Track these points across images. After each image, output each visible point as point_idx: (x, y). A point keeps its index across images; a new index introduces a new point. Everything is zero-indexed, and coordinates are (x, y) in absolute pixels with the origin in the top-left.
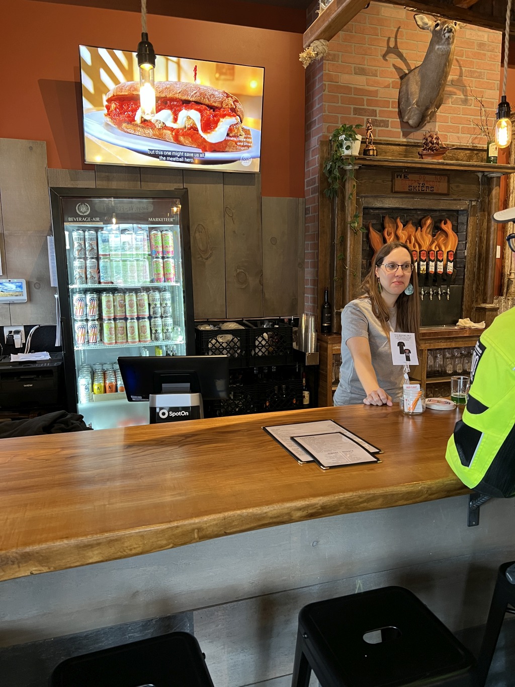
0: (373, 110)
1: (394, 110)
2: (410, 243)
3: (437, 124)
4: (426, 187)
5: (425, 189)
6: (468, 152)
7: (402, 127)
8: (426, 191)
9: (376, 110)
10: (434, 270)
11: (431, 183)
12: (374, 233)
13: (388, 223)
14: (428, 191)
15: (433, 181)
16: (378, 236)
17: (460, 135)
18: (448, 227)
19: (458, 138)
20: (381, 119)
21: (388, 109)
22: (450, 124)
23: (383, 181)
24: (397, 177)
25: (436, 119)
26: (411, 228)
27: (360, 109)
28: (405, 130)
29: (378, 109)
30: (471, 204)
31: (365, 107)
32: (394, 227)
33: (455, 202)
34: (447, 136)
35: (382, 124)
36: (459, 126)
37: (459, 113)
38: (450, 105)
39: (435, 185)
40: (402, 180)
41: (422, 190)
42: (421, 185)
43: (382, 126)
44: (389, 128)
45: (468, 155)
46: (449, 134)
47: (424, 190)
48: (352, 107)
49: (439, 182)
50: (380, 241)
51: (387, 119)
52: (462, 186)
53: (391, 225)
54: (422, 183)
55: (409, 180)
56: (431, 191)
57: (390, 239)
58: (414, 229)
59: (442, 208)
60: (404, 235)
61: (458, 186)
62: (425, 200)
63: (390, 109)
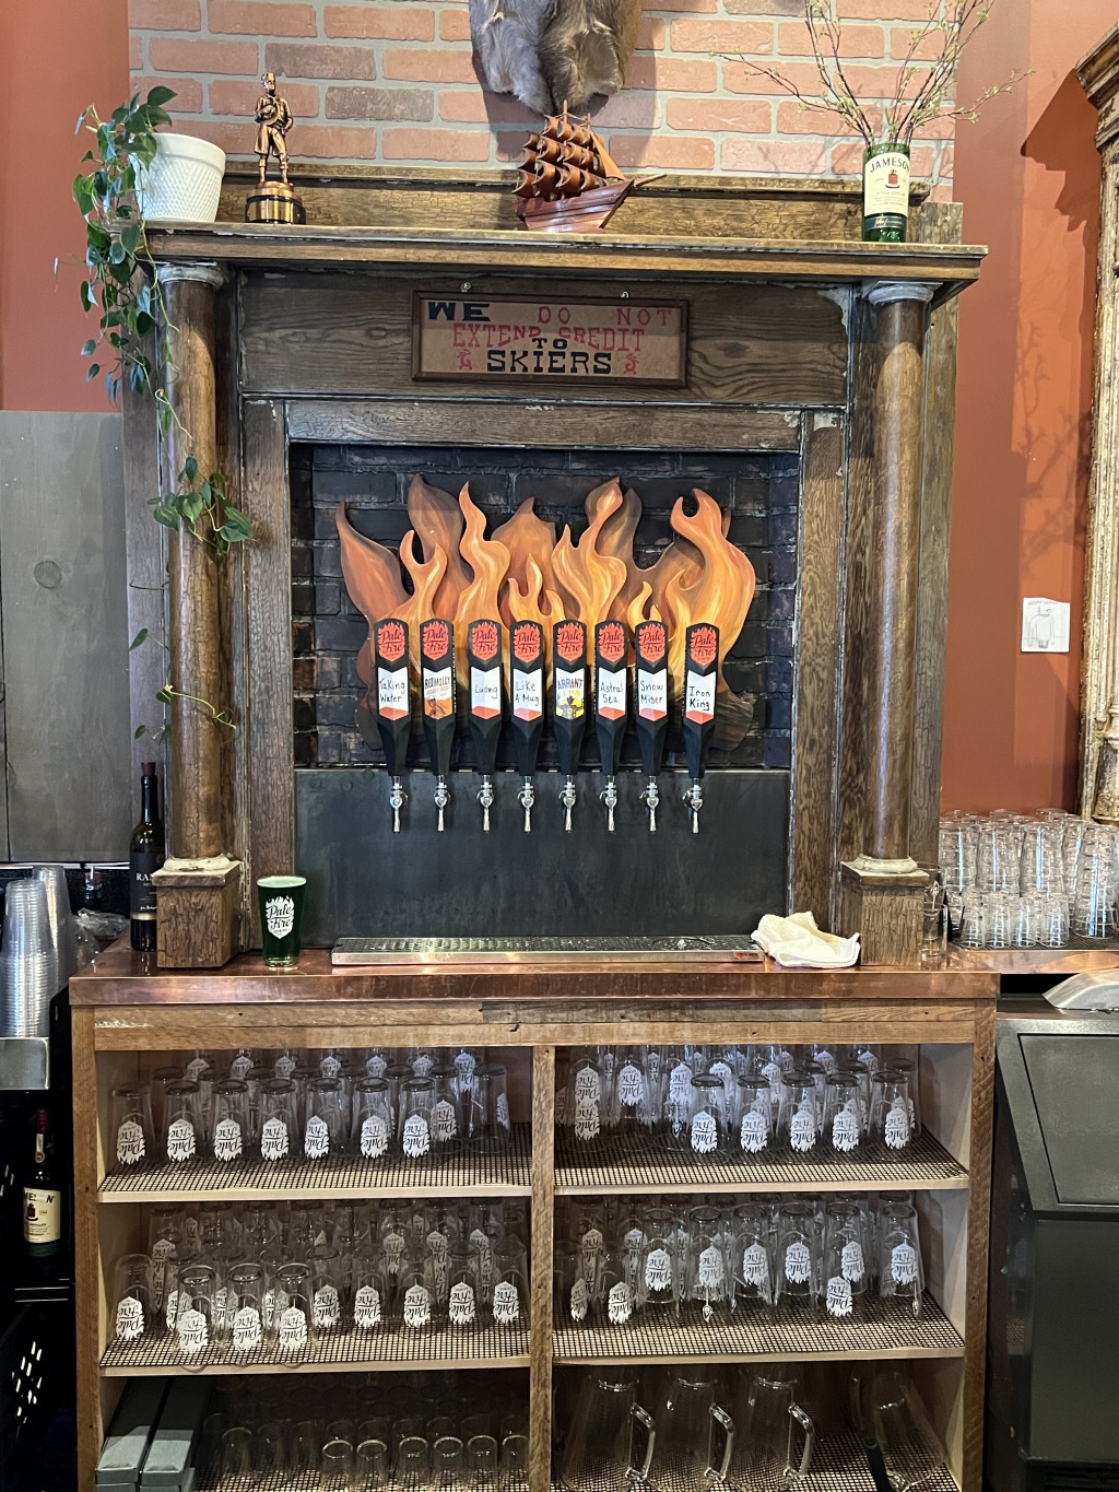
0: (358, 51)
1: (453, 47)
2: (523, 590)
3: (662, 99)
4: (574, 354)
5: (567, 362)
6: (804, 206)
7: (493, 118)
8: (574, 370)
9: (370, 54)
10: (622, 706)
11: (599, 339)
12: (360, 548)
13: (424, 509)
14: (581, 372)
15: (606, 330)
16: (380, 562)
17: (772, 139)
18: (705, 525)
19: (766, 153)
20: (395, 86)
21: (428, 47)
22: (720, 95)
23: (368, 334)
24: (433, 316)
25: (655, 82)
26: (527, 528)
27: (294, 49)
28: (509, 127)
29: (379, 49)
30: (811, 423)
31: (322, 41)
32: (449, 524)
33: (726, 417)
34: (711, 144)
35: (398, 109)
36: (767, 104)
37: (763, 48)
38: (722, 15)
39: (618, 344)
40: (456, 326)
41: (551, 369)
42: (548, 347)
43: (402, 118)
44: (435, 126)
45: (801, 219)
46: (717, 139)
47: (563, 370)
48: (262, 42)
49: (637, 332)
50: (387, 579)
51: (424, 87)
52: (756, 349)
53: (434, 516)
54: (552, 336)
55: (490, 327)
56: (596, 370)
57: (426, 574)
58: (547, 531)
59: (667, 442)
60: (494, 556)
61: (734, 351)
62: (580, 411)
63: (438, 46)
